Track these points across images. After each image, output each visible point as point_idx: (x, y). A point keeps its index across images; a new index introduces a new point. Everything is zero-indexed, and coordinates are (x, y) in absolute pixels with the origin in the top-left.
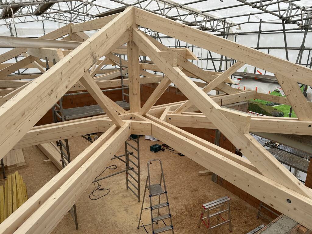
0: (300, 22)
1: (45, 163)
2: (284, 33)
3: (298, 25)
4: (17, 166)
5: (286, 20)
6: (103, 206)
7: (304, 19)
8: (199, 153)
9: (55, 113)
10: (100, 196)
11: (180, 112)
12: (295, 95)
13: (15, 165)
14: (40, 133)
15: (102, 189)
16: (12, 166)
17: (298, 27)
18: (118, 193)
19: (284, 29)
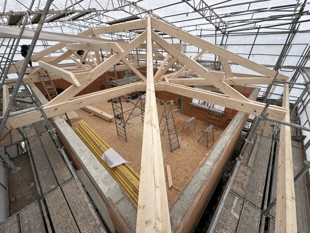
0: (222, 30)
1: (90, 116)
2: (216, 36)
3: (221, 32)
4: (76, 119)
5: (217, 29)
6: (134, 131)
7: (224, 29)
8: (196, 94)
9: (108, 83)
10: (130, 127)
11: (174, 78)
12: (226, 66)
13: (74, 119)
14: (111, 92)
15: (130, 124)
16: (72, 119)
17: (221, 33)
18: (139, 125)
19: (216, 34)
